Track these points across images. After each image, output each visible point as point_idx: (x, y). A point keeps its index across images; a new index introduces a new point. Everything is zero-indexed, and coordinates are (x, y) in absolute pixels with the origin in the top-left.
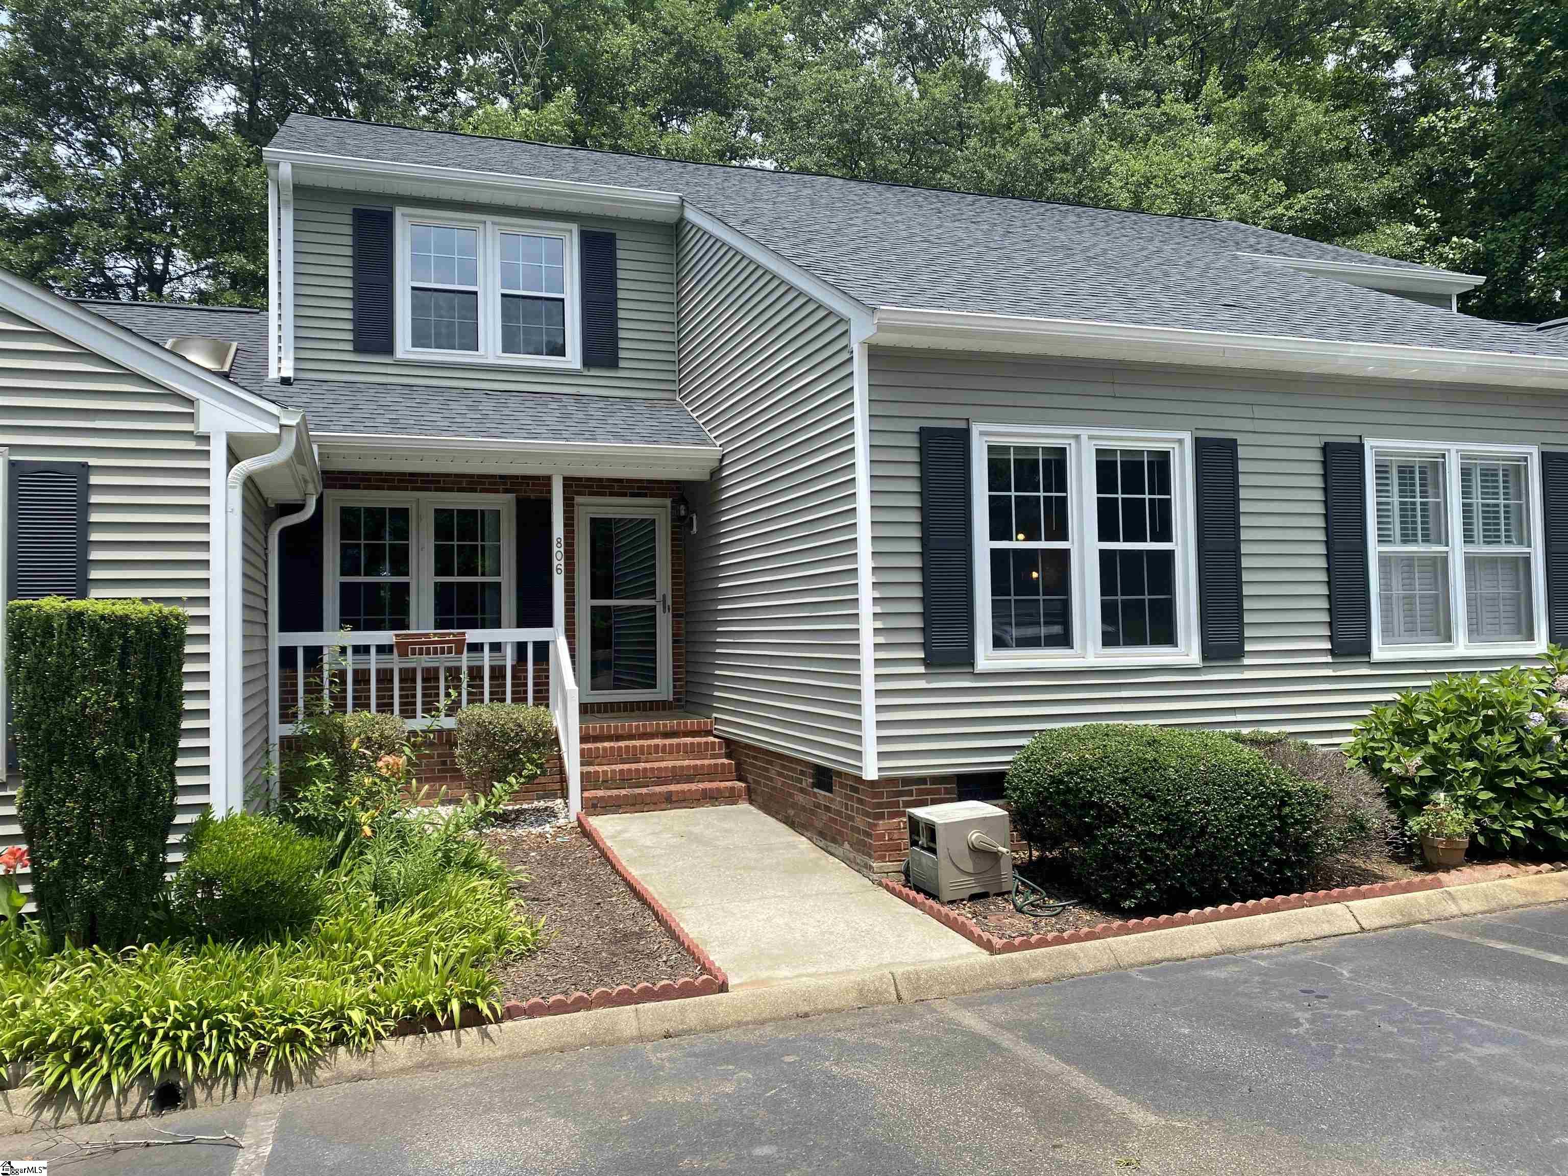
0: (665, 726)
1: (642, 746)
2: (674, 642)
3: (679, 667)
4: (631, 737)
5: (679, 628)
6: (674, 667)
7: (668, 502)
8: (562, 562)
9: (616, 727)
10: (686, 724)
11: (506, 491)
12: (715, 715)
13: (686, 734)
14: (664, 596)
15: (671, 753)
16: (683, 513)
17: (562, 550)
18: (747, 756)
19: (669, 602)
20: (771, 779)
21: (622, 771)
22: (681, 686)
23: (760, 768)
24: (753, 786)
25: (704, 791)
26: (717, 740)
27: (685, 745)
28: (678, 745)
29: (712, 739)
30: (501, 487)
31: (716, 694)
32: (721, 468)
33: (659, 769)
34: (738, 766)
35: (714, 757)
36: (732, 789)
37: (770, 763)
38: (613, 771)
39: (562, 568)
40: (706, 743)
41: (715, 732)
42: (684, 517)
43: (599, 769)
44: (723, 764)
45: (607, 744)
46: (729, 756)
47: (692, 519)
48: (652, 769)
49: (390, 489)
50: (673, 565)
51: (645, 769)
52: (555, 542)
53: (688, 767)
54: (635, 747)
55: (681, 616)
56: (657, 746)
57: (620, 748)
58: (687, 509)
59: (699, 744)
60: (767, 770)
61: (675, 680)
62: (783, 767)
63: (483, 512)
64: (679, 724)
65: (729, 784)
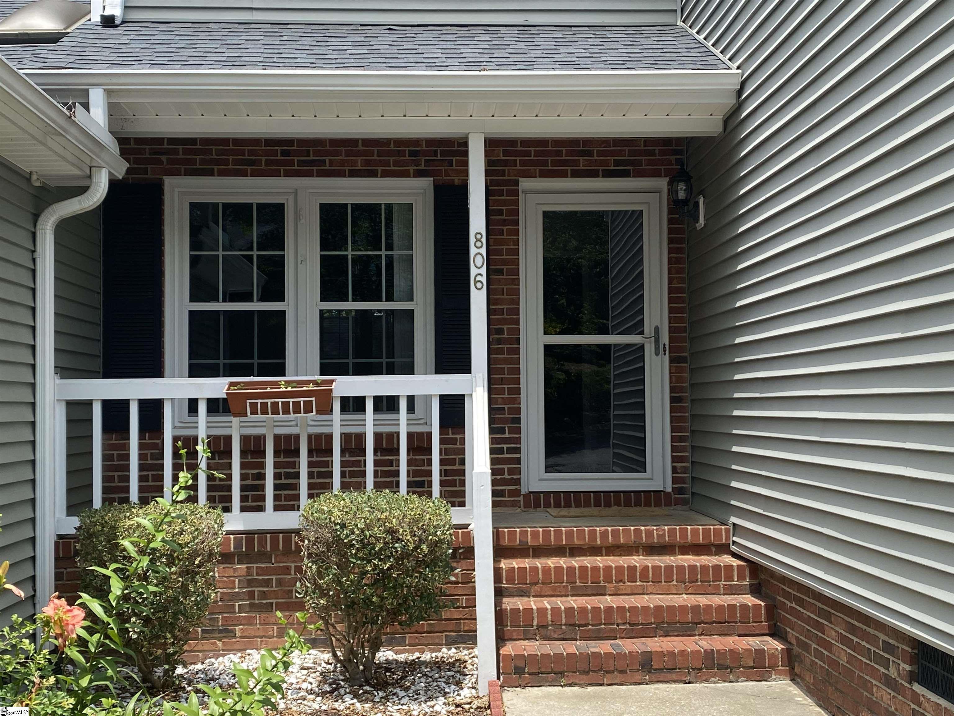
0: (649, 534)
1: (608, 569)
2: (673, 400)
3: (682, 439)
4: (595, 551)
5: (680, 380)
6: (673, 439)
7: (662, 183)
8: (484, 271)
9: (570, 534)
10: (684, 532)
11: (420, 174)
12: (734, 520)
13: (686, 549)
14: (657, 329)
15: (656, 581)
16: (682, 195)
17: (483, 251)
18: (787, 595)
19: (665, 338)
20: (828, 646)
21: (570, 611)
22: (685, 470)
23: (809, 621)
24: (796, 650)
25: (709, 654)
26: (735, 562)
27: (681, 568)
28: (669, 568)
29: (727, 559)
30: (412, 169)
31: (734, 484)
32: (739, 106)
33: (633, 609)
34: (771, 610)
35: (732, 591)
36: (760, 652)
37: (828, 616)
38: (556, 611)
39: (484, 279)
40: (717, 568)
41: (733, 548)
42: (685, 202)
43: (533, 603)
44: (744, 607)
45: (551, 562)
46: (755, 590)
47: (697, 204)
48: (621, 609)
49: (254, 174)
50: (670, 281)
51: (609, 610)
52: (472, 240)
53: (683, 608)
54: (596, 569)
55: (683, 360)
56: (632, 569)
57: (571, 570)
58: (689, 190)
59: (704, 568)
60: (820, 627)
61: (674, 459)
62: (852, 629)
63: (389, 207)
64: (672, 532)
65: (754, 642)
